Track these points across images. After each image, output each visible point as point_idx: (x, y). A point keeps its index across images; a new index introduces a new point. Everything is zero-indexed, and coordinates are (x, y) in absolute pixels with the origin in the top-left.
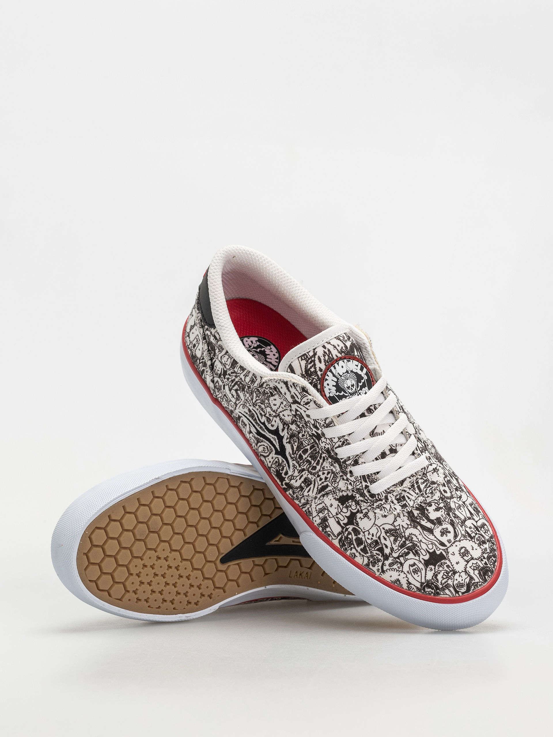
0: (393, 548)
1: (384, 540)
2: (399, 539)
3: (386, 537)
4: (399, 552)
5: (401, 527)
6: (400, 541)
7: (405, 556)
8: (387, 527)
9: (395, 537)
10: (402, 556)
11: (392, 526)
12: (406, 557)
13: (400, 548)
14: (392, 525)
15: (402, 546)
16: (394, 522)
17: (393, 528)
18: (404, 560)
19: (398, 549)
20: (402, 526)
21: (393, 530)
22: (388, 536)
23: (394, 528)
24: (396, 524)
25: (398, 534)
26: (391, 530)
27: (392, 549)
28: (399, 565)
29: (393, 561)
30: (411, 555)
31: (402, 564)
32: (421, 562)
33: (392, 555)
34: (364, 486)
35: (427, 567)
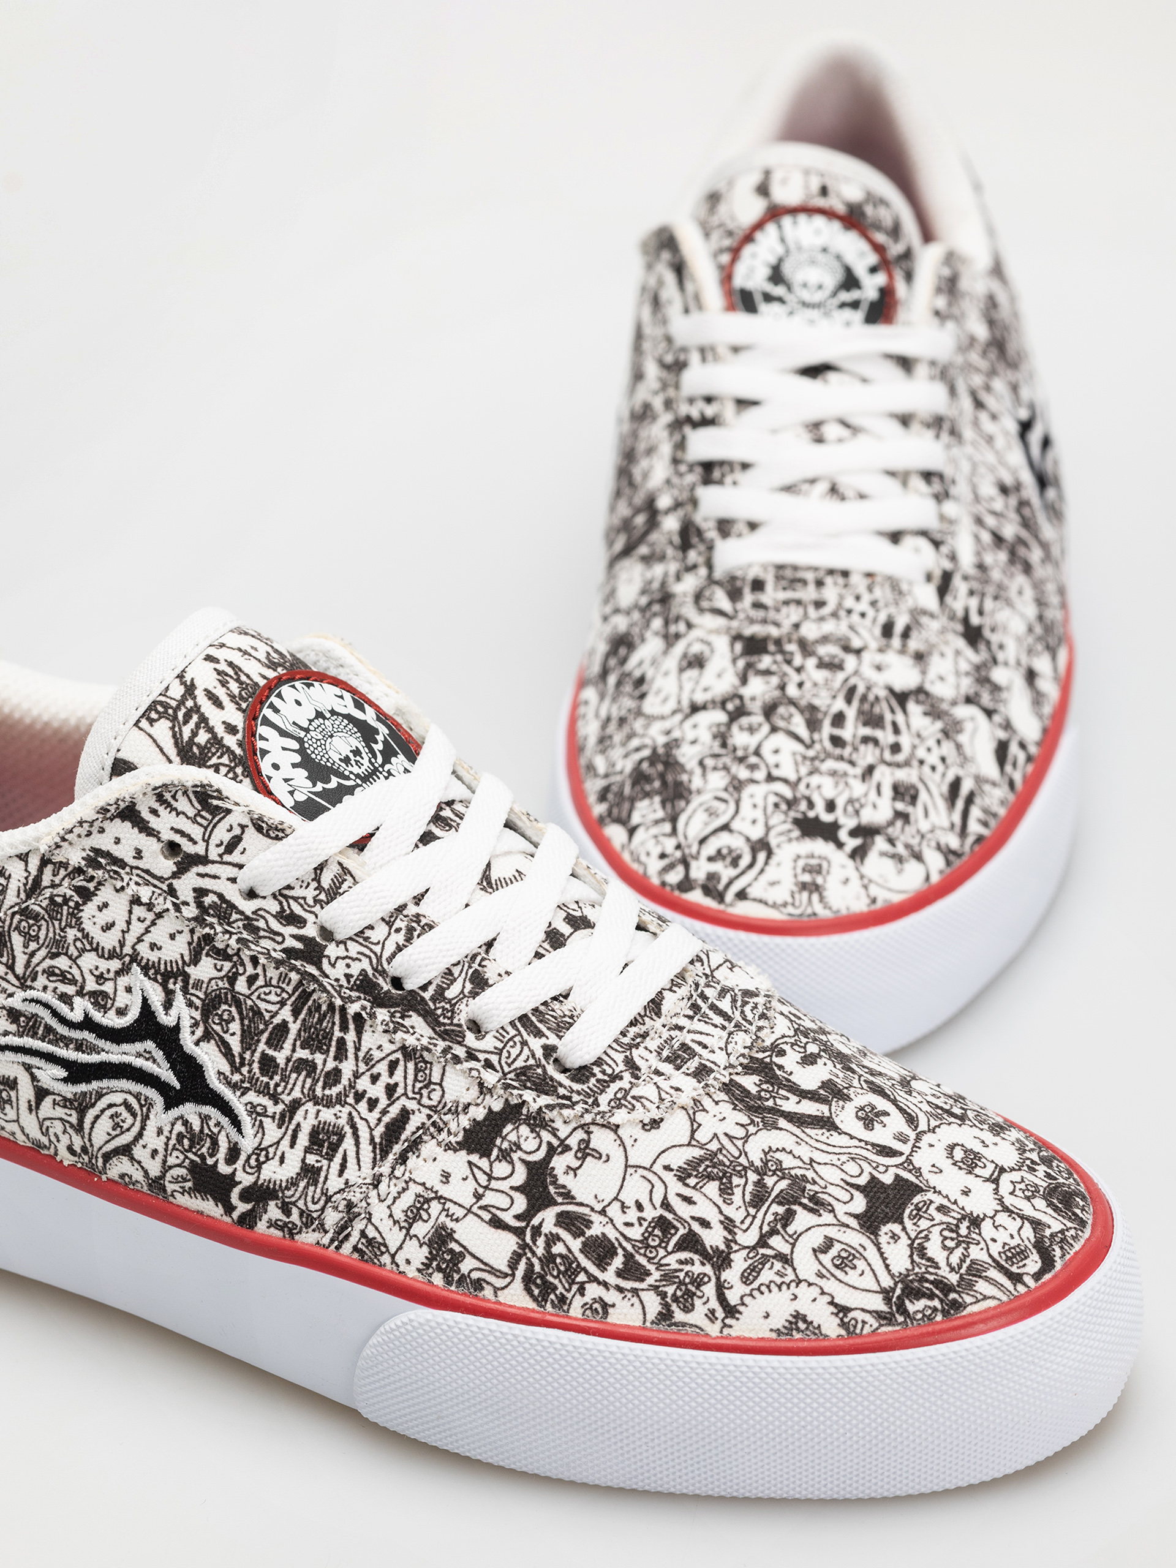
0: (727, 1218)
1: (685, 1204)
2: (736, 1180)
3: (688, 1192)
4: (758, 1222)
5: (725, 1141)
6: (743, 1187)
7: (785, 1226)
8: (679, 1158)
9: (721, 1179)
10: (773, 1232)
11: (691, 1148)
12: (790, 1229)
13: (754, 1207)
14: (689, 1144)
15: (758, 1200)
16: (693, 1132)
17: (697, 1153)
18: (787, 1241)
19: (748, 1215)
20: (726, 1134)
21: (701, 1160)
22: (694, 1188)
23: (702, 1152)
24: (702, 1136)
25: (725, 1165)
26: (694, 1164)
27: (728, 1224)
28: (778, 1265)
29: (750, 1262)
30: (802, 1219)
31: (786, 1260)
32: (848, 1226)
33: (736, 1242)
34: (539, 1053)
35: (877, 1235)
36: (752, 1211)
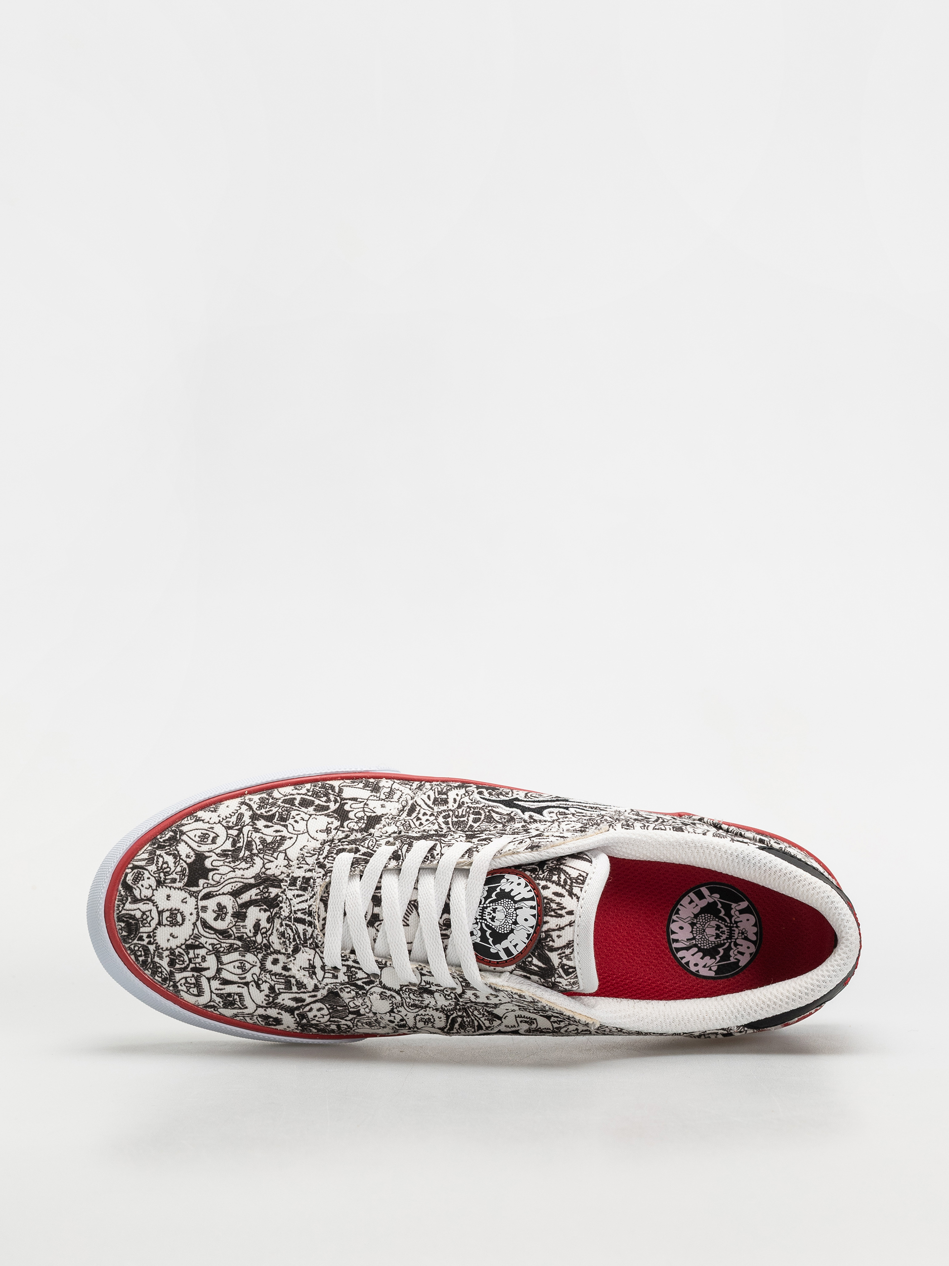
0: (259, 832)
1: (278, 830)
2: (261, 847)
3: (279, 834)
4: (245, 836)
5: (272, 859)
6: (257, 846)
7: (234, 840)
8: (288, 843)
9: (268, 844)
10: (238, 836)
11: (284, 849)
12: (231, 840)
13: (250, 841)
15: (249, 844)
16: (286, 855)
17: (281, 849)
18: (231, 835)
19: (251, 837)
20: (273, 862)
21: (278, 847)
22: (277, 836)
23: (279, 850)
24: (282, 856)
25: (268, 850)
26: (281, 844)
27: (257, 830)
28: (230, 824)
29: (243, 821)
30: (228, 846)
31: (228, 828)
32: (208, 852)
33: (251, 825)
34: (360, 848)
35: (196, 854)
36: (249, 839)
